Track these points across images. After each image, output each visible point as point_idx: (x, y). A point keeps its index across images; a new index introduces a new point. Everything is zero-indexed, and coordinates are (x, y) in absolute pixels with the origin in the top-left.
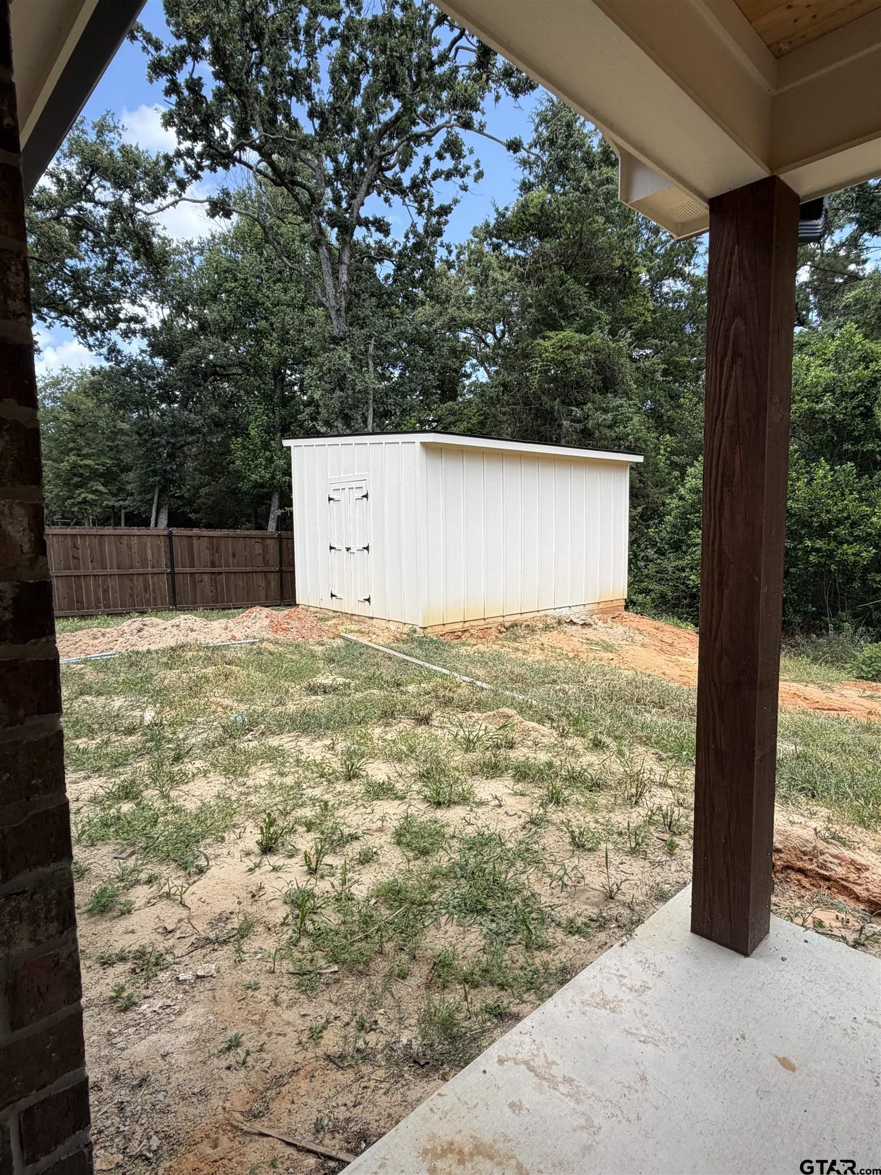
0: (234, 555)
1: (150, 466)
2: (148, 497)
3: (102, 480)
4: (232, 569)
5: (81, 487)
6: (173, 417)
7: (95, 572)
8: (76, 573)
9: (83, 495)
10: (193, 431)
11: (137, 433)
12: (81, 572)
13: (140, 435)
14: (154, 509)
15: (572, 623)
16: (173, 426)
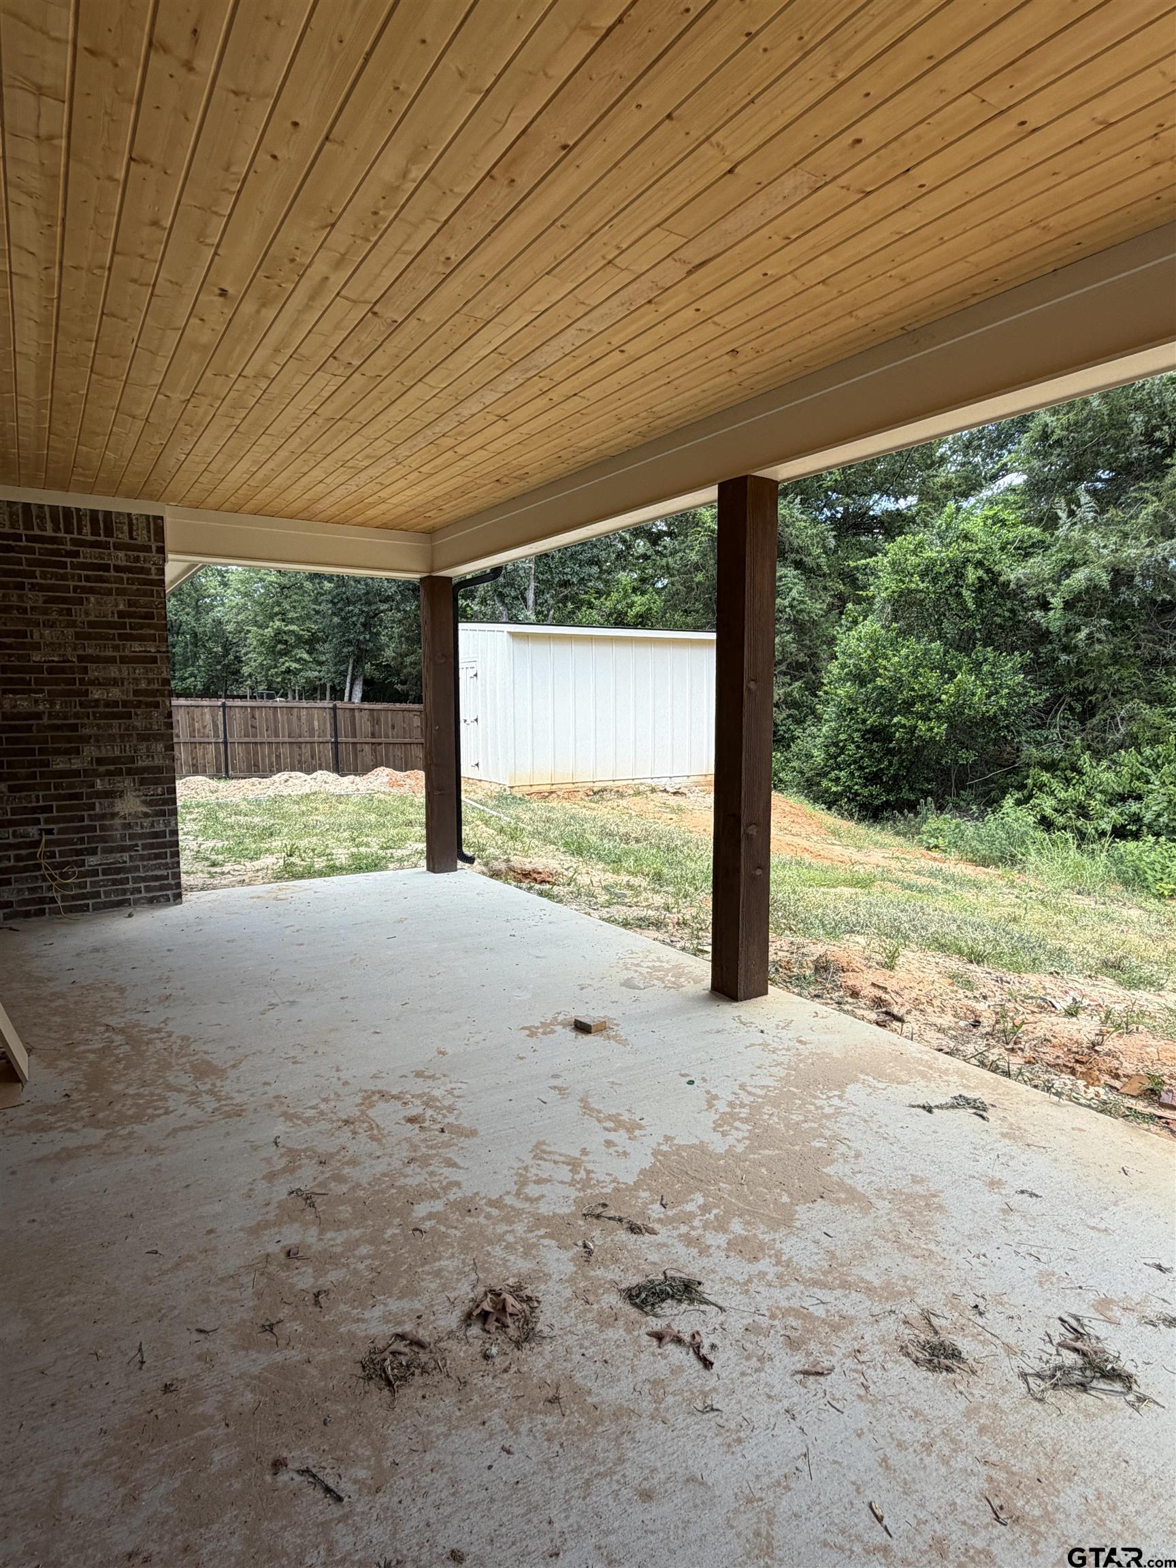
0: (393, 727)
1: (343, 636)
2: (342, 668)
3: (307, 647)
4: (390, 740)
5: (286, 655)
6: (366, 585)
7: (269, 740)
8: (253, 740)
9: (287, 664)
10: (387, 599)
11: (332, 602)
12: (258, 739)
13: (334, 604)
14: (348, 680)
15: (665, 791)
16: (367, 593)
